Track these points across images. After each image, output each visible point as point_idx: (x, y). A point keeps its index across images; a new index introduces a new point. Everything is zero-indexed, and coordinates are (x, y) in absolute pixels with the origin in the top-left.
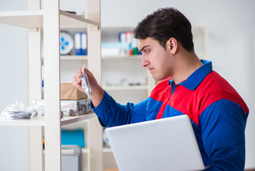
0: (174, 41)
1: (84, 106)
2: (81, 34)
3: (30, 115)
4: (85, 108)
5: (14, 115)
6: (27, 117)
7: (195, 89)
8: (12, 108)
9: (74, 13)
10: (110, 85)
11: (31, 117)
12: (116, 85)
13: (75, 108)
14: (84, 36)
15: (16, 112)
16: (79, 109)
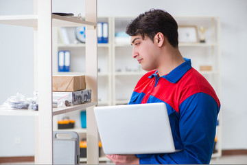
0: (161, 35)
1: (80, 97)
2: (102, 24)
3: (28, 105)
4: (81, 99)
5: (14, 105)
6: (26, 107)
7: (177, 82)
8: (13, 99)
9: (72, 15)
10: (130, 70)
11: (29, 107)
12: (135, 71)
13: (70, 99)
14: (105, 26)
15: (15, 103)
16: (75, 100)
